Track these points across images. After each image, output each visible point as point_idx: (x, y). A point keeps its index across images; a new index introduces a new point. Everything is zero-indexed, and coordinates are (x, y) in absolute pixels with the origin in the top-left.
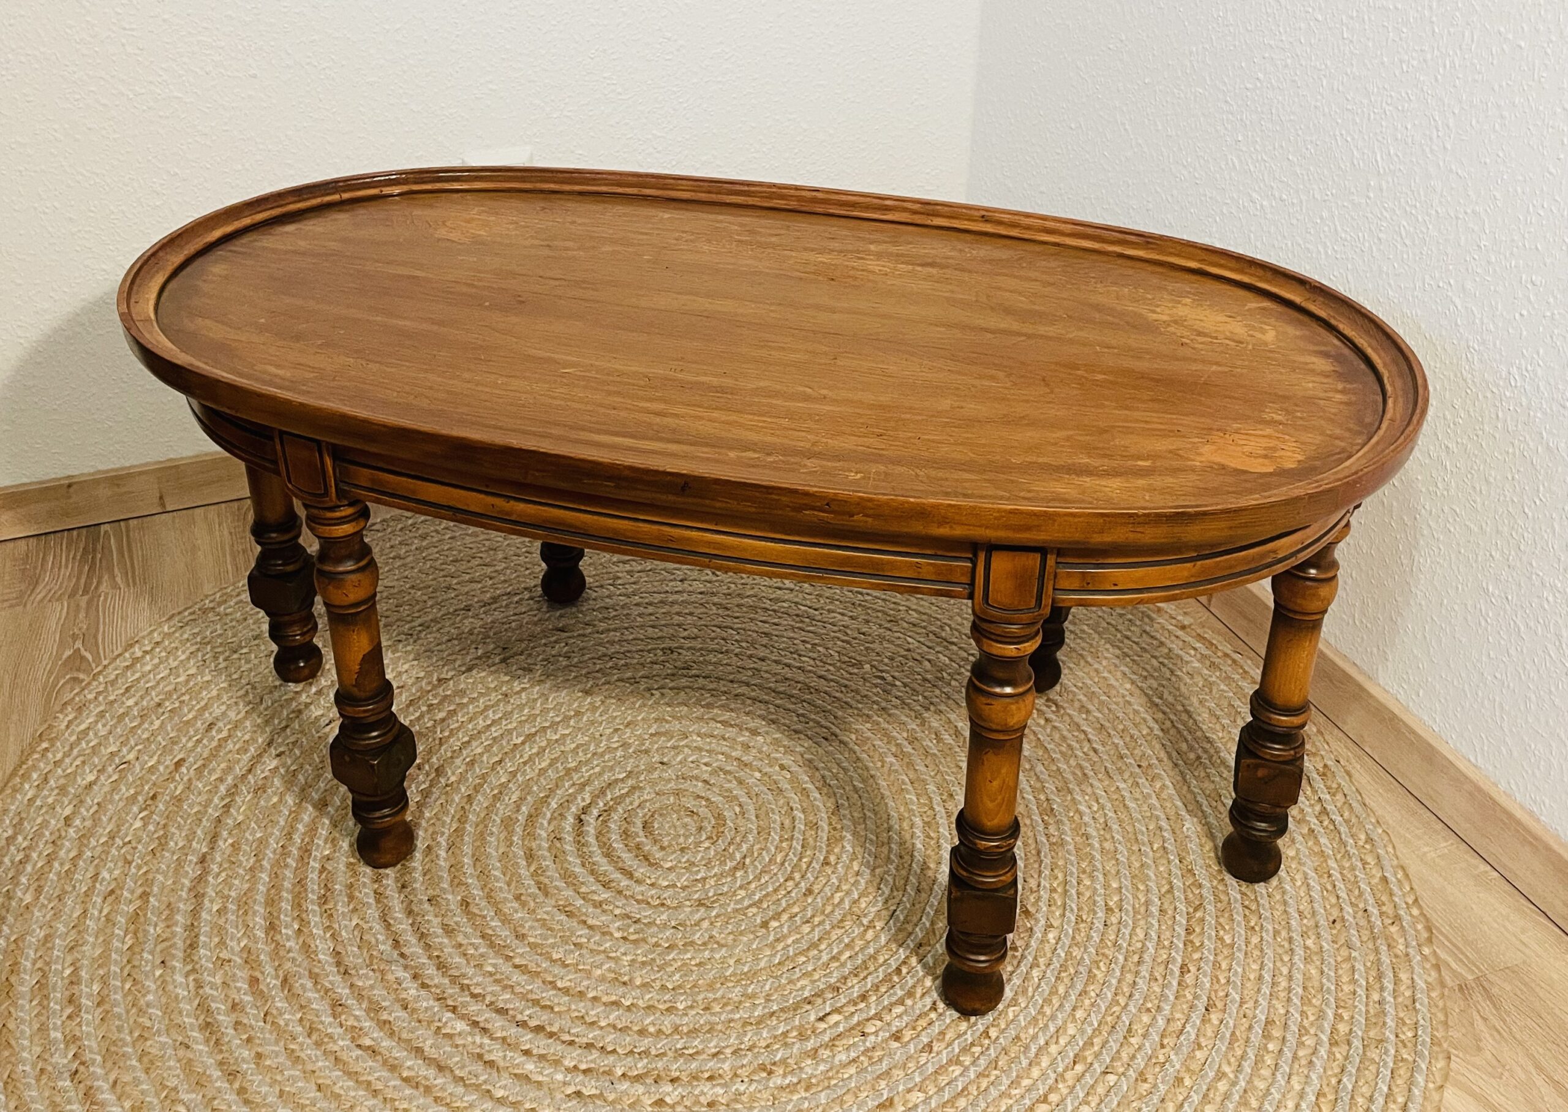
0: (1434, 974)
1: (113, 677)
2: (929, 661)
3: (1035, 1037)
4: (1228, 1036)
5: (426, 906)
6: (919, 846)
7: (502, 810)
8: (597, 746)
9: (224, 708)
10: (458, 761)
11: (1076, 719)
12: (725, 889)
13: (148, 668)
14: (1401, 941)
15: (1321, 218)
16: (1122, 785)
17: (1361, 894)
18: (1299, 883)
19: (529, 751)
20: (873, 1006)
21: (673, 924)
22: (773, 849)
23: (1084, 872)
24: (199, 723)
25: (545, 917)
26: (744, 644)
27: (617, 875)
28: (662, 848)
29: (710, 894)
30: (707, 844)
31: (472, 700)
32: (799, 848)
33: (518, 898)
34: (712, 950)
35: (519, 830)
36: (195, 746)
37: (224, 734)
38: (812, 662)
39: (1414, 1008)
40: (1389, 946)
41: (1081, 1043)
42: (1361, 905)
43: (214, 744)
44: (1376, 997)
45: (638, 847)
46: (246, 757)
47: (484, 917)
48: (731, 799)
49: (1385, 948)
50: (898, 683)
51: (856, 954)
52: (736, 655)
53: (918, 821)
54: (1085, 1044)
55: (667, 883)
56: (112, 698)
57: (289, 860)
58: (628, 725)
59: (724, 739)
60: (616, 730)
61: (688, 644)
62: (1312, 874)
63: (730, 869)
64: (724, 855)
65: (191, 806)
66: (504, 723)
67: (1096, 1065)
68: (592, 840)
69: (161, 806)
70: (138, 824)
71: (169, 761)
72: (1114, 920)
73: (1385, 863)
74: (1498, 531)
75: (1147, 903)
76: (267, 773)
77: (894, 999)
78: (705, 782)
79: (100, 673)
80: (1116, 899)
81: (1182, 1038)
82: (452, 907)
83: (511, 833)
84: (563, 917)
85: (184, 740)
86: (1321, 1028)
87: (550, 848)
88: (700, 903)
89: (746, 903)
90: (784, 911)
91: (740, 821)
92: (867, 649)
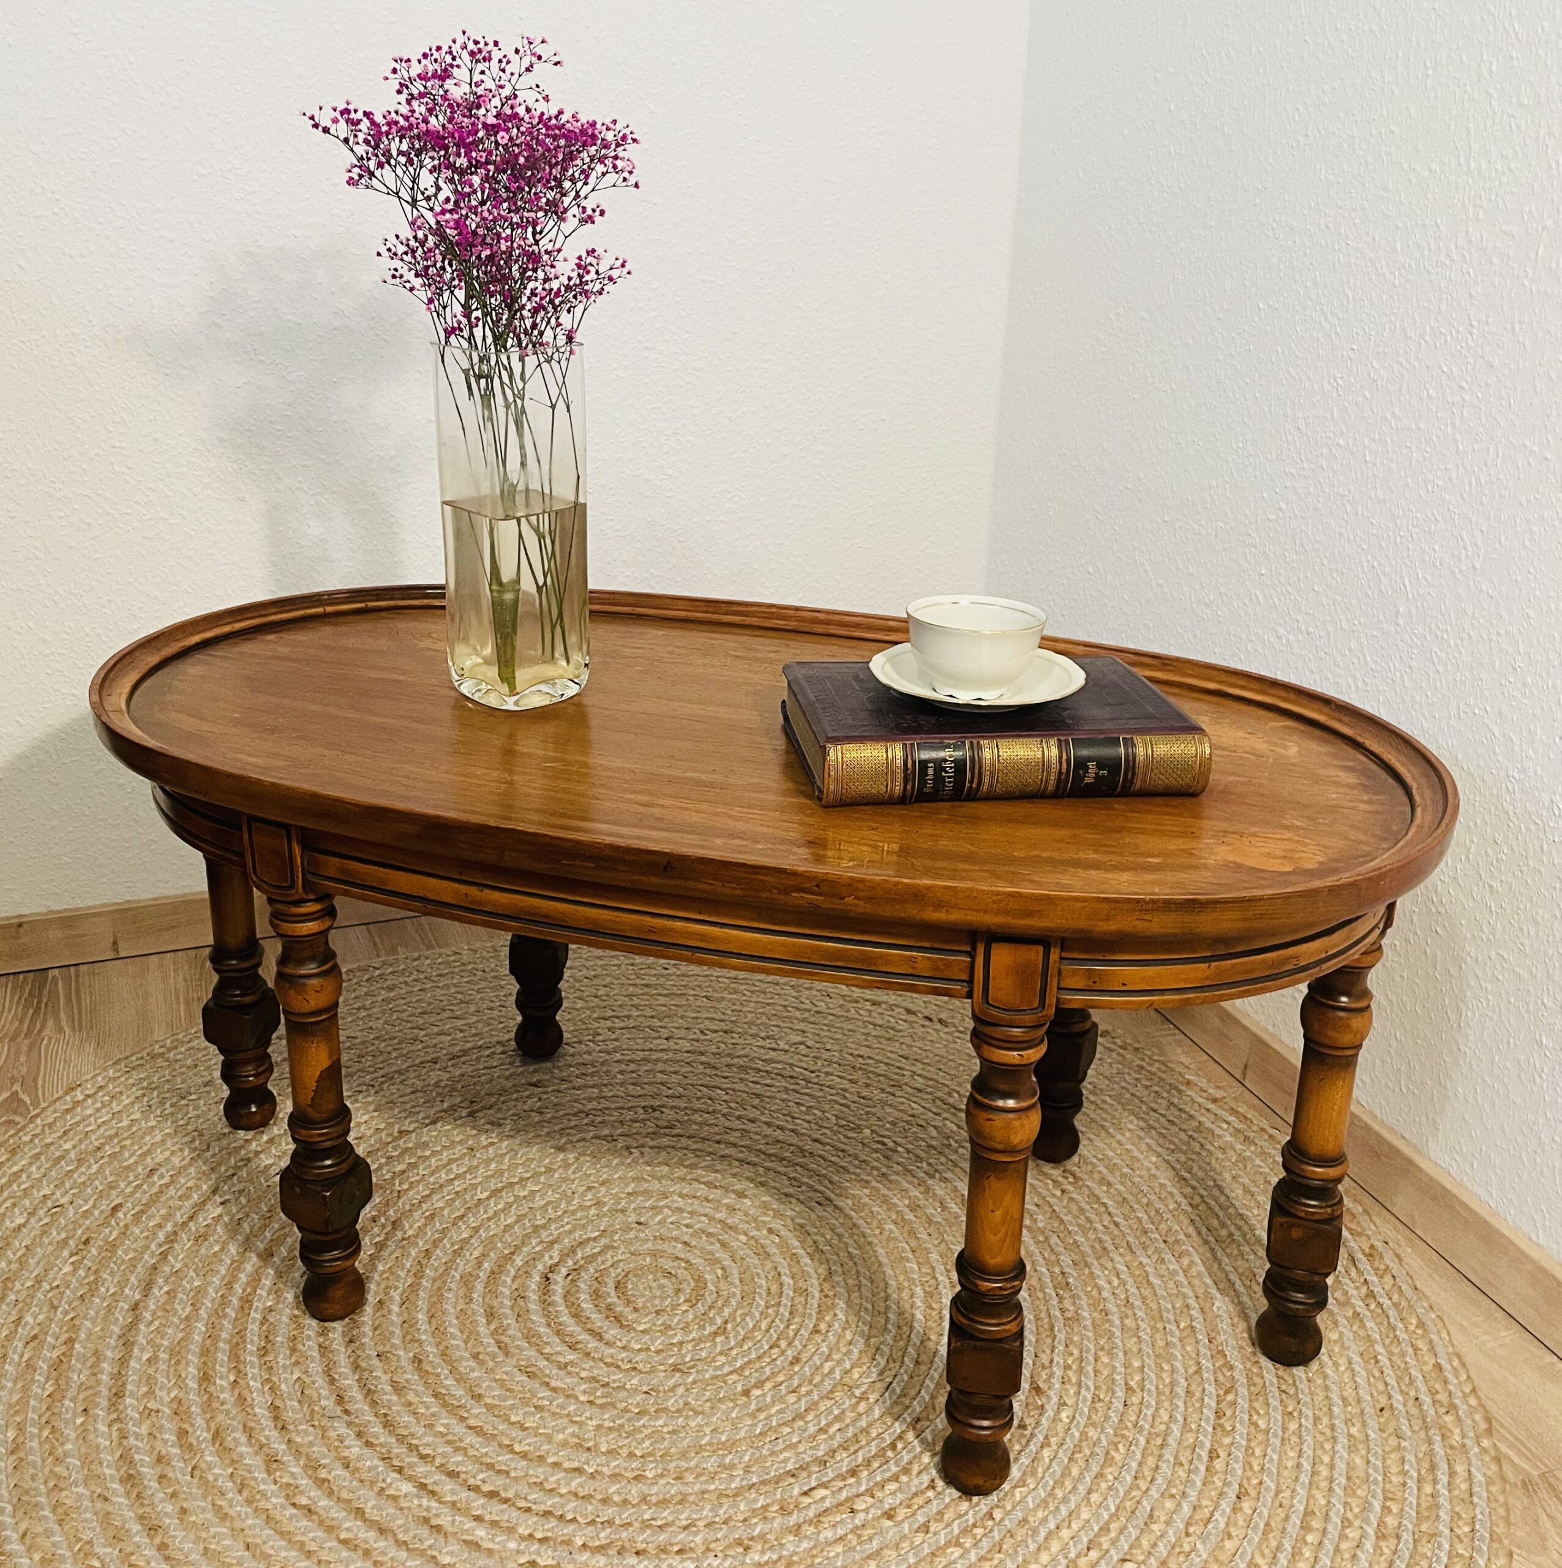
0: (1494, 1467)
1: (51, 1120)
2: (935, 1127)
3: (1045, 1520)
4: (1262, 1525)
5: (375, 1362)
6: (919, 1316)
7: (463, 1266)
8: (569, 1203)
9: (167, 1154)
10: (416, 1215)
11: (1097, 1192)
12: (704, 1355)
13: (89, 1111)
14: (1457, 1431)
15: (1350, 650)
16: (1145, 1261)
17: (1412, 1382)
18: (1342, 1368)
19: (493, 1206)
20: (864, 1482)
21: (645, 1389)
22: (757, 1315)
23: (1102, 1349)
24: (140, 1169)
25: (505, 1377)
26: (733, 1105)
27: (584, 1337)
28: (636, 1310)
29: (687, 1359)
30: (684, 1308)
31: (434, 1153)
32: (787, 1314)
33: (475, 1356)
34: (687, 1417)
35: (479, 1287)
36: (133, 1193)
37: (167, 1180)
38: (806, 1125)
39: (1472, 1503)
40: (1443, 1436)
41: (1096, 1529)
42: (1412, 1394)
43: (155, 1189)
44: (1428, 1489)
45: (609, 1308)
46: (188, 1204)
47: (438, 1375)
48: (713, 1261)
49: (1439, 1438)
50: (900, 1149)
51: (847, 1426)
52: (724, 1115)
53: (919, 1290)
54: (1100, 1529)
55: (638, 1347)
56: (49, 1140)
57: (228, 1310)
58: (603, 1184)
59: (708, 1201)
60: (589, 1188)
61: (671, 1102)
62: (1356, 1359)
63: (710, 1334)
64: (703, 1319)
65: (126, 1252)
66: (468, 1176)
67: (1113, 1552)
68: (558, 1298)
69: (94, 1251)
70: (68, 1268)
71: (105, 1206)
72: (1135, 1400)
73: (1439, 1349)
74: (1548, 976)
75: (1173, 1384)
76: (209, 1221)
77: (888, 1475)
78: (685, 1243)
79: (37, 1116)
80: (1137, 1378)
81: (1210, 1526)
82: (403, 1363)
83: (471, 1290)
84: (524, 1378)
85: (122, 1185)
86: (1367, 1521)
87: (512, 1307)
88: (675, 1368)
89: (726, 1369)
90: (768, 1379)
91: (723, 1285)
92: (867, 1113)
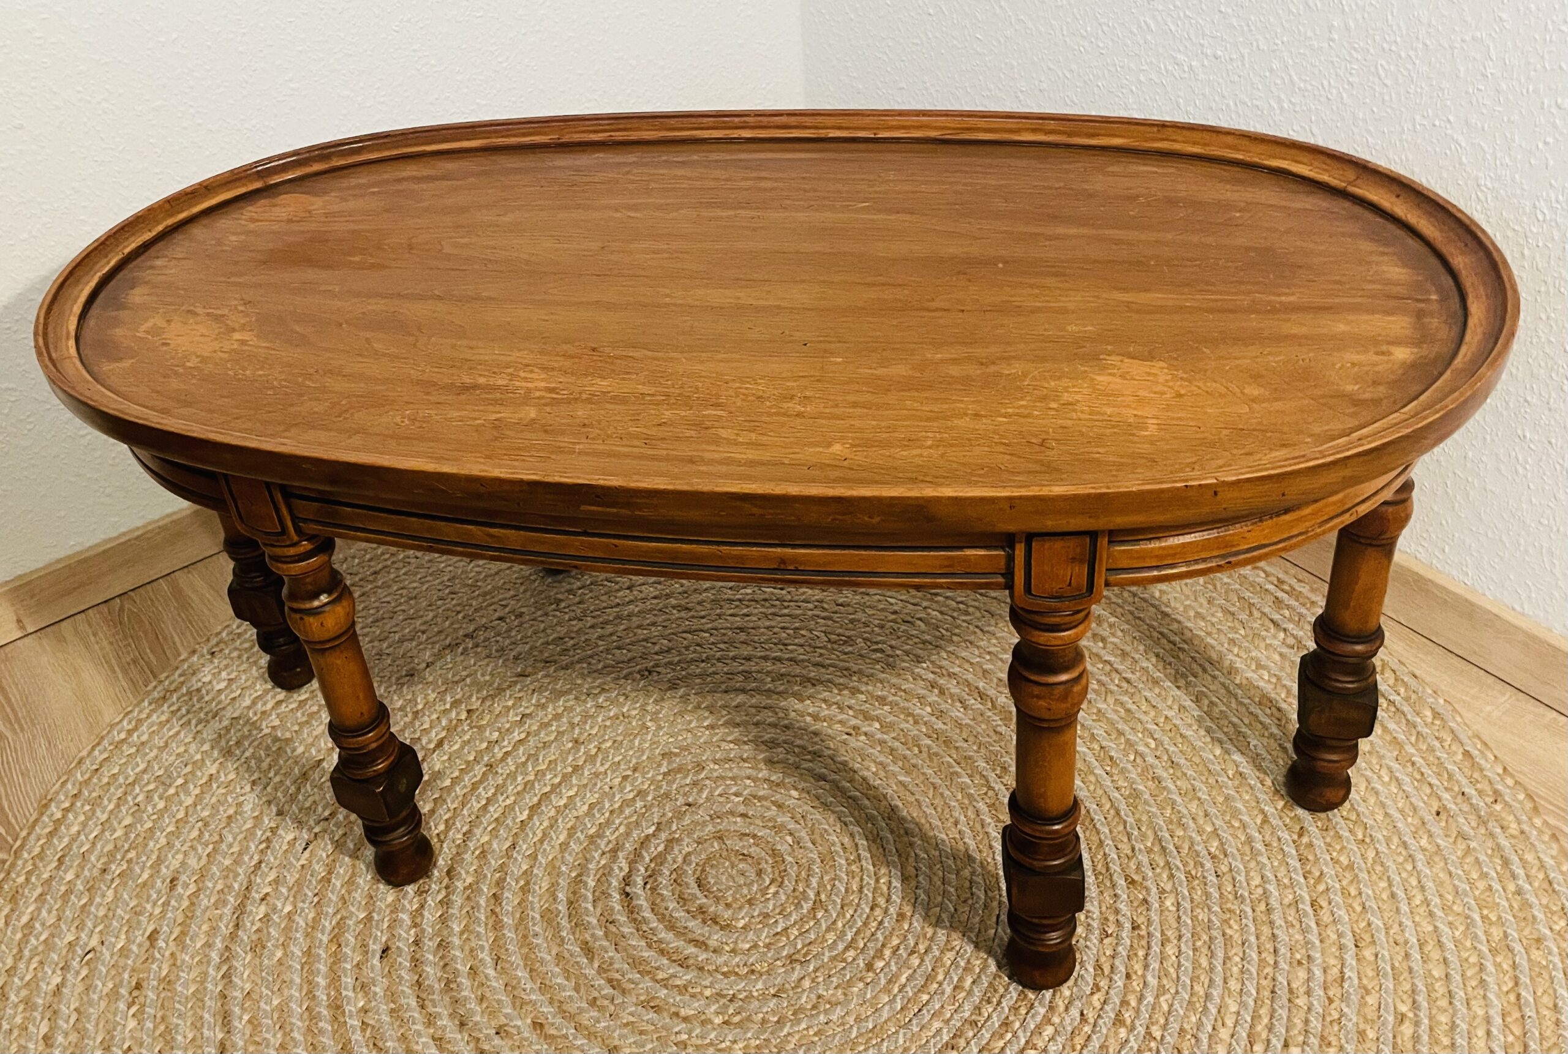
0: (1555, 846)
1: (37, 850)
2: (920, 619)
3: (1200, 1025)
4: (1389, 970)
5: (497, 1041)
7: (537, 903)
8: (611, 800)
9: (180, 857)
10: (467, 856)
11: (1095, 650)
12: (813, 937)
13: (75, 829)
14: (1511, 817)
16: (1170, 714)
17: (1450, 777)
18: (1386, 779)
19: (540, 824)
20: (1020, 1033)
21: (772, 991)
22: (844, 876)
23: (1171, 822)
24: (159, 883)
25: (631, 1019)
26: (722, 646)
27: (691, 950)
28: (728, 906)
29: (799, 946)
30: (772, 890)
31: (455, 781)
32: (871, 868)
33: (593, 1002)
34: (826, 1012)
35: (564, 922)
36: (163, 913)
37: (192, 888)
38: (801, 651)
39: (1554, 891)
40: (1502, 828)
41: (1249, 1019)
42: (1456, 789)
43: (186, 903)
44: (1511, 887)
45: (702, 910)
46: (227, 910)
47: (566, 1037)
48: (778, 829)
49: (1499, 830)
51: (979, 977)
52: (719, 660)
53: (981, 806)
54: (1252, 1019)
55: (747, 946)
56: (46, 876)
57: (321, 1024)
58: (635, 770)
59: (744, 760)
60: (625, 778)
61: (663, 659)
62: (1395, 766)
63: (808, 912)
64: (798, 900)
65: (186, 985)
66: (501, 799)
67: (1274, 1041)
68: (647, 914)
69: (151, 995)
70: (132, 1024)
71: (140, 937)
72: (1224, 868)
73: (1461, 735)
75: (1249, 840)
76: (258, 925)
77: (1039, 1019)
78: (744, 815)
79: (21, 848)
80: (1216, 844)
81: (1346, 985)
82: (526, 1035)
83: (558, 928)
84: (652, 1015)
85: (149, 907)
86: (1475, 937)
87: (606, 935)
88: (792, 960)
89: (841, 946)
90: (883, 945)
91: (799, 853)
